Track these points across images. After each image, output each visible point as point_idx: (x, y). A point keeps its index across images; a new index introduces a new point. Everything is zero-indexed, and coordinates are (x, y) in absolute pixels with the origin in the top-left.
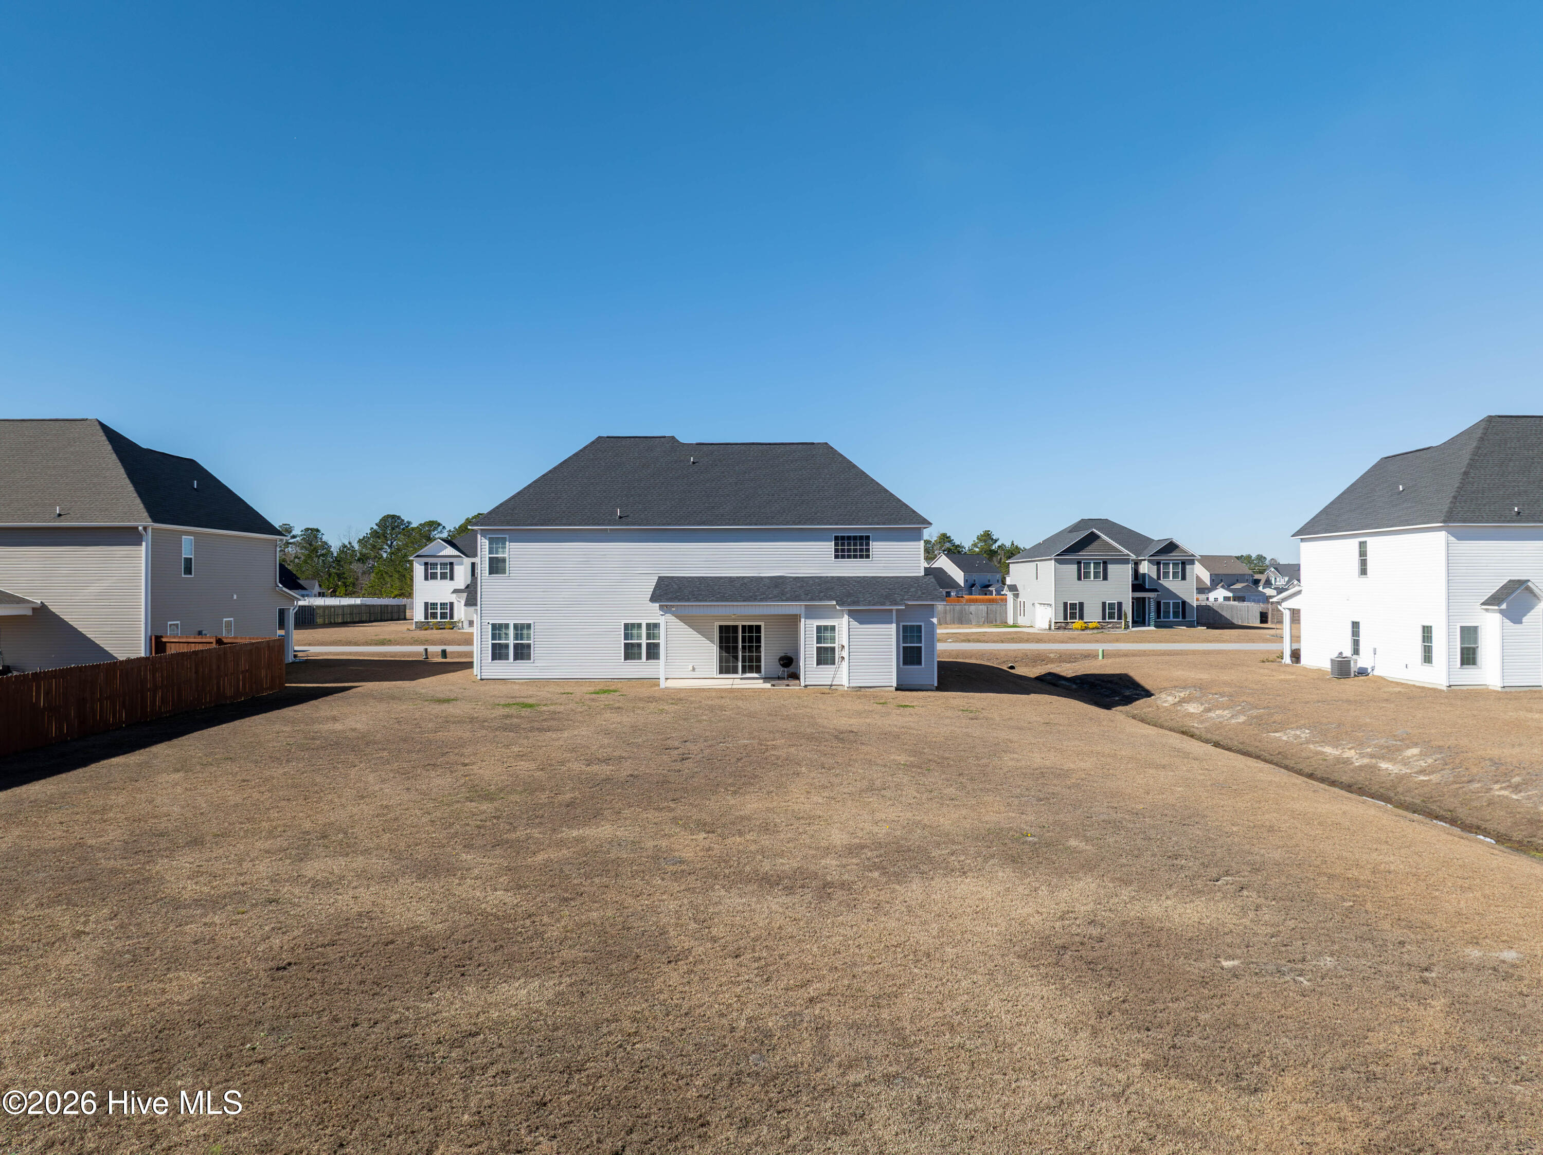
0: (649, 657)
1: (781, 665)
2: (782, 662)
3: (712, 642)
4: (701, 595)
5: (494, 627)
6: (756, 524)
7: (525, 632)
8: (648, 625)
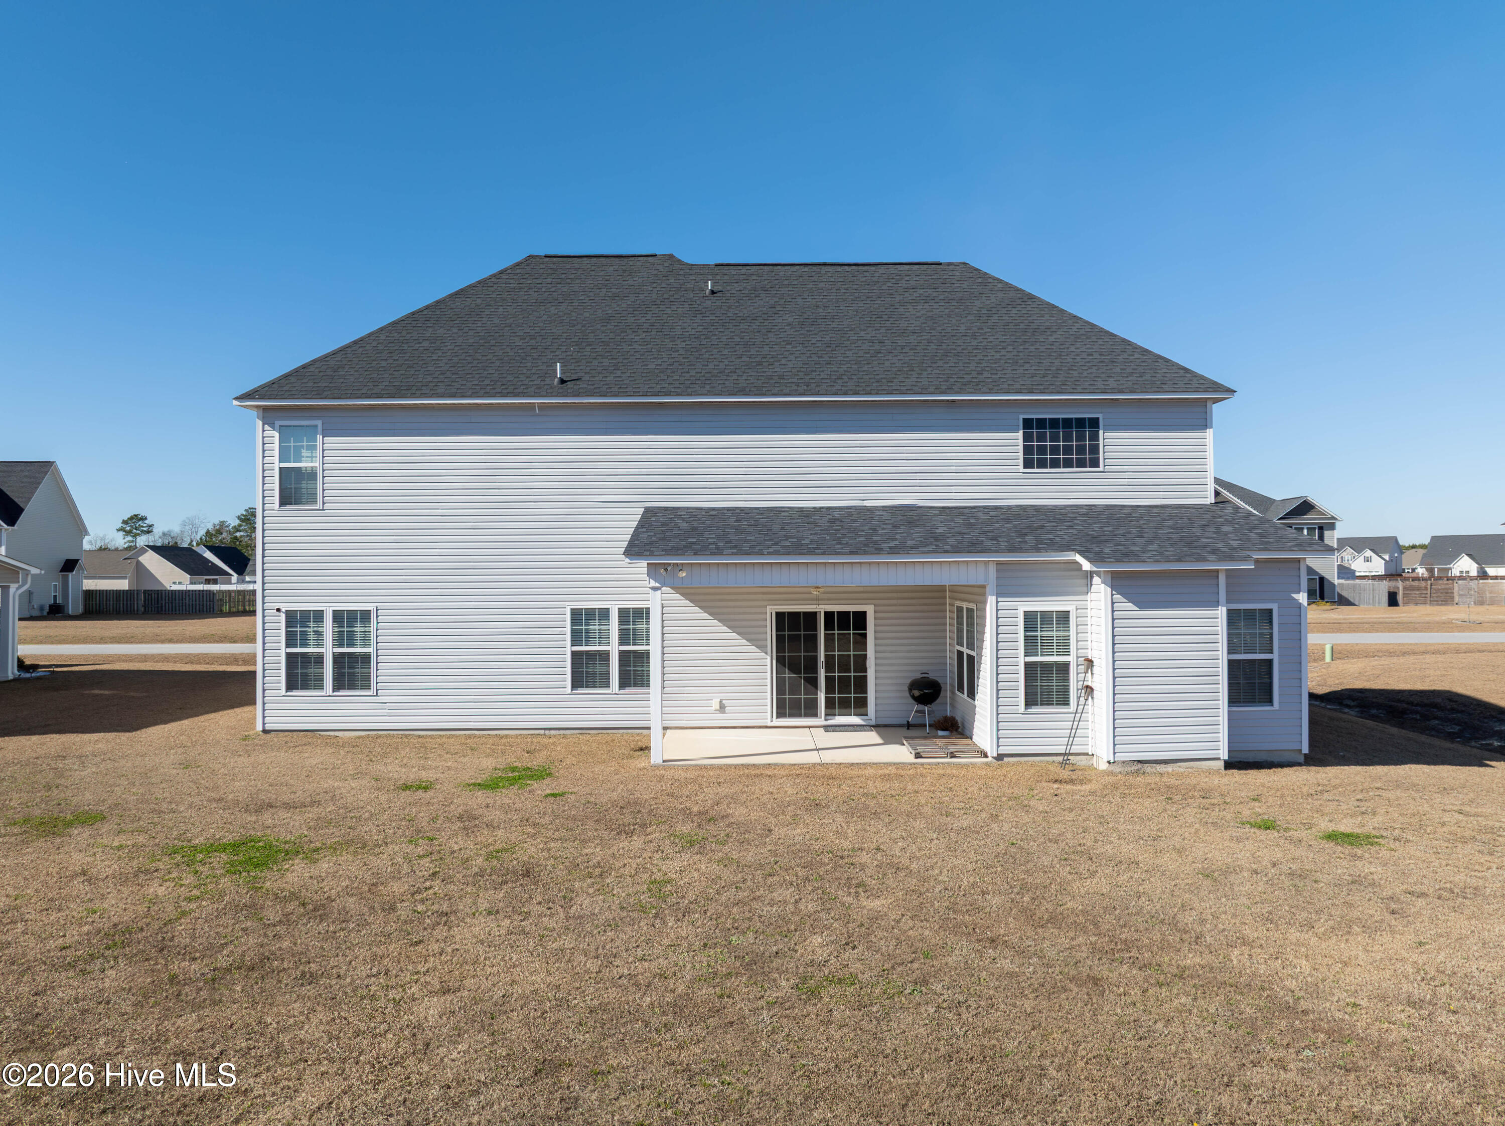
0: (624, 683)
1: (913, 697)
2: (917, 693)
3: (762, 648)
4: (746, 541)
5: (292, 618)
6: (856, 393)
7: (358, 629)
8: (624, 614)
